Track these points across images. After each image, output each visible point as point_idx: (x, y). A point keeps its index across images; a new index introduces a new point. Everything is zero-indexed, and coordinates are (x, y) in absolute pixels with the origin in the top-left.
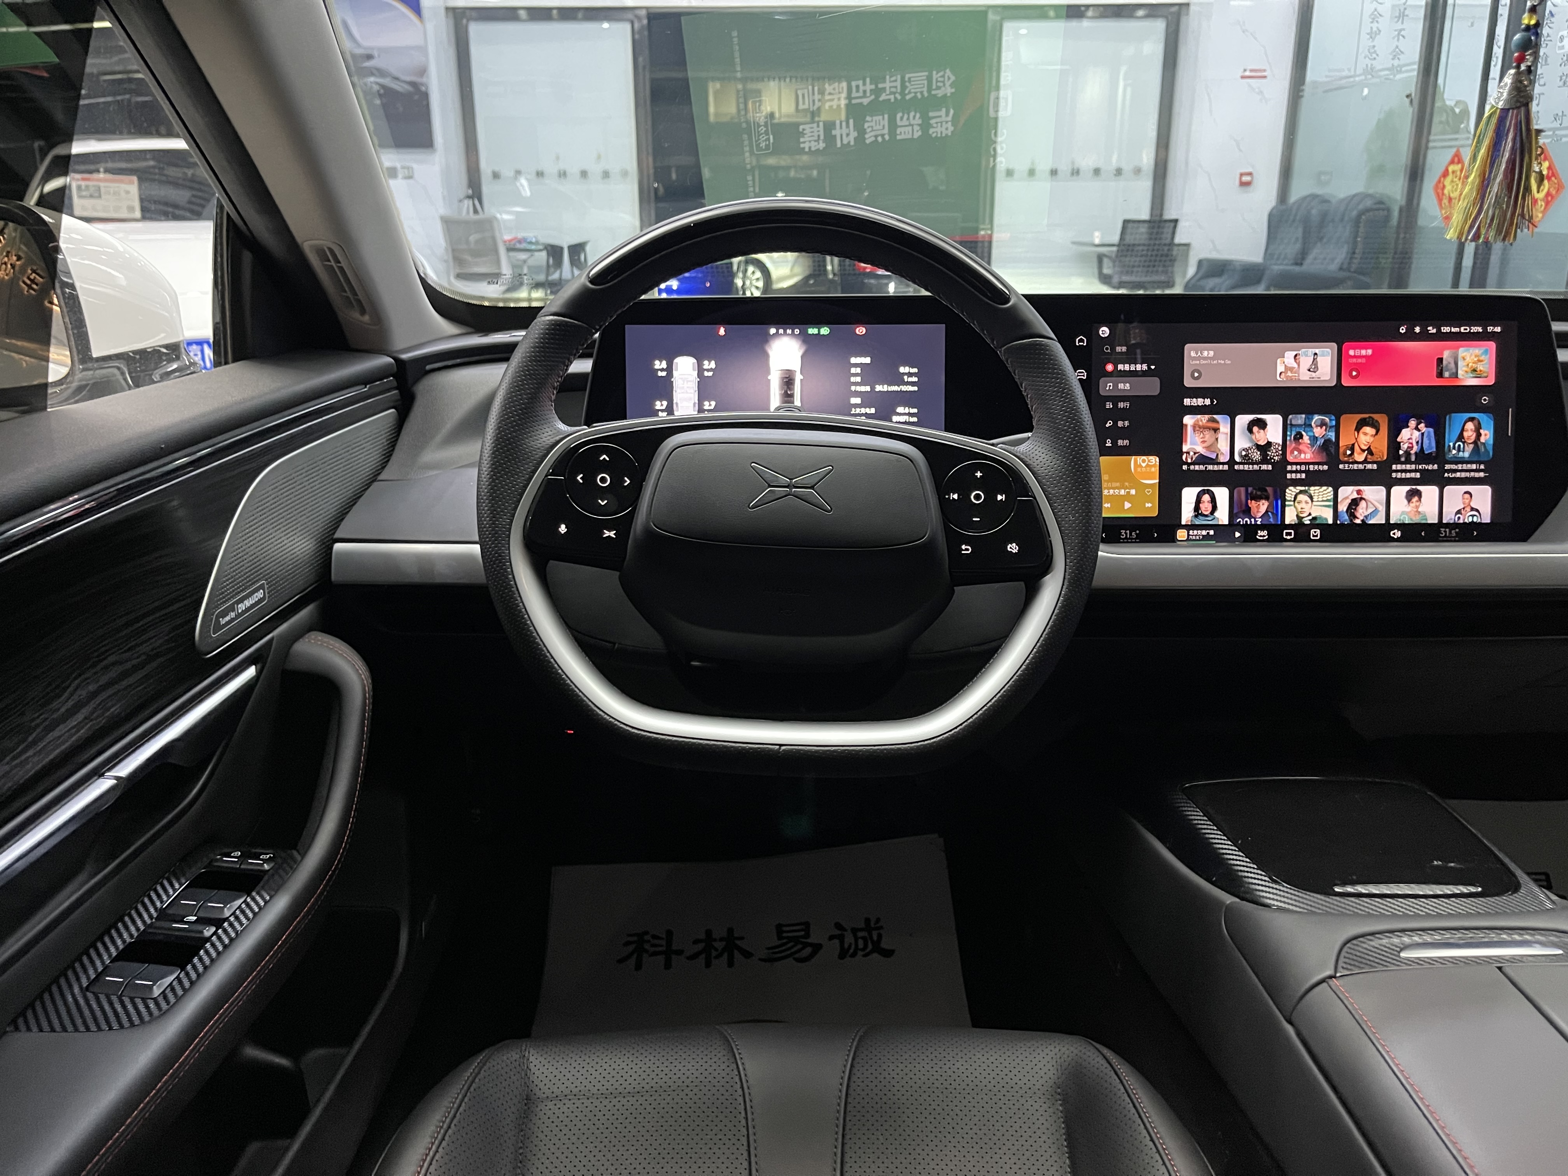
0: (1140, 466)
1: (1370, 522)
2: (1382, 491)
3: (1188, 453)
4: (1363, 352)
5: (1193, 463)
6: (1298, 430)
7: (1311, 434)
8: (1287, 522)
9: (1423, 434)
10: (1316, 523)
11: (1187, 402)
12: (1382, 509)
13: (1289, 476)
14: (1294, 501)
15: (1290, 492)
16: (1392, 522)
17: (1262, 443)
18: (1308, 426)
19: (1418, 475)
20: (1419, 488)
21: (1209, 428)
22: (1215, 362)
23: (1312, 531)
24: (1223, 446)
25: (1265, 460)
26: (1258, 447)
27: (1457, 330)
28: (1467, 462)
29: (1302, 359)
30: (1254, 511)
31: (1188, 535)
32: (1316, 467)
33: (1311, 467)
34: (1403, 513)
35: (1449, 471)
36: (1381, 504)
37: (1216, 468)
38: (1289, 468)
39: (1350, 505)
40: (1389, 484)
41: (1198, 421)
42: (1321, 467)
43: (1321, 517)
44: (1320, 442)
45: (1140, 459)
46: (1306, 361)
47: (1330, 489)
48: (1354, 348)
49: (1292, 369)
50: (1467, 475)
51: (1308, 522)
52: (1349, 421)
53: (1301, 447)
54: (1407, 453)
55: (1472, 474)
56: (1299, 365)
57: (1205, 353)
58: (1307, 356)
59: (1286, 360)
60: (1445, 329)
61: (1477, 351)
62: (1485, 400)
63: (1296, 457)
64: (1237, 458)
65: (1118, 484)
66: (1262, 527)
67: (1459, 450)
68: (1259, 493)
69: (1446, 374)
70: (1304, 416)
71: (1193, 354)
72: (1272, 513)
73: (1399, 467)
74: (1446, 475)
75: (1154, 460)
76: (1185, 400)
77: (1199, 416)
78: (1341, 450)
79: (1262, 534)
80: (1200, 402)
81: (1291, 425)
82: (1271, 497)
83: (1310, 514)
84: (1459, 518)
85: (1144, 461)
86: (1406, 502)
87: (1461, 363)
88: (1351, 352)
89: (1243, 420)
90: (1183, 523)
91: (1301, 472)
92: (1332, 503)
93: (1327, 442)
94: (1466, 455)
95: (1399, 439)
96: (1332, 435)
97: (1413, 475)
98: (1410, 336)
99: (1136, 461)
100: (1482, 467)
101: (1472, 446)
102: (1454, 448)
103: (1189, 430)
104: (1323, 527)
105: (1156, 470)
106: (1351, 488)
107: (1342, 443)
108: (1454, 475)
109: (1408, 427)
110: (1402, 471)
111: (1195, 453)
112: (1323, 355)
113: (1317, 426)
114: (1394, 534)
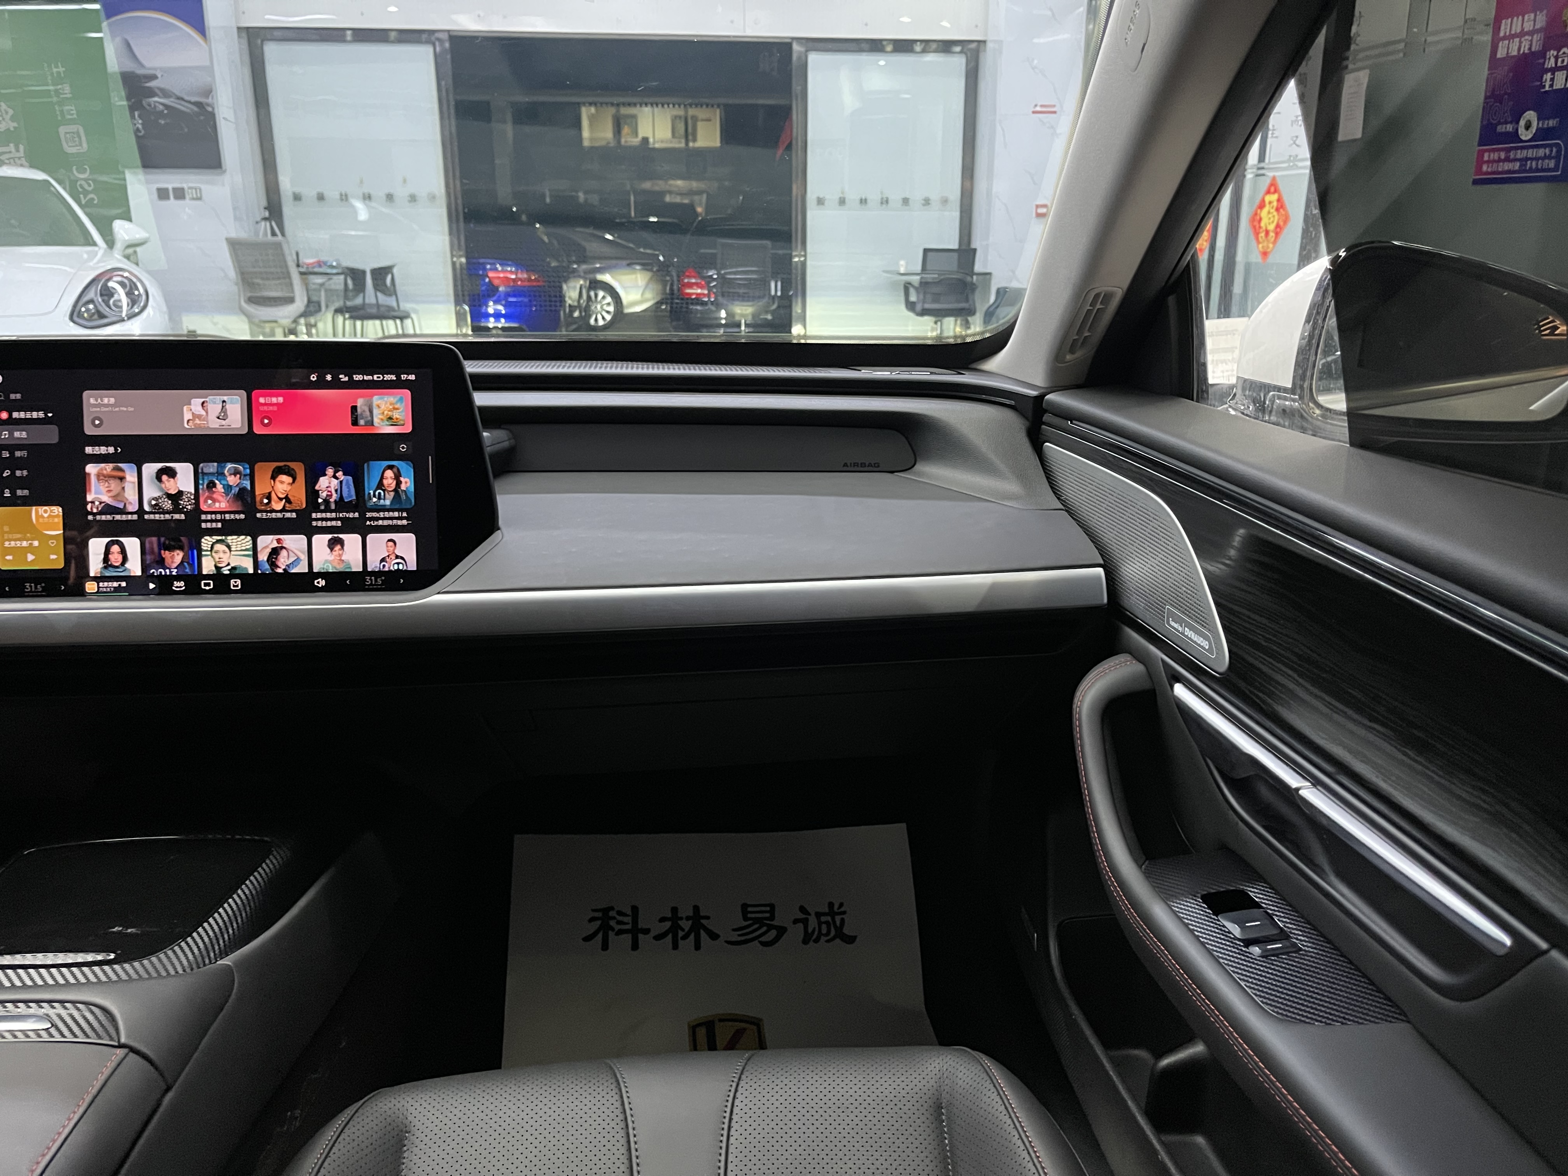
0: (42, 517)
1: (293, 571)
2: (303, 539)
3: (93, 502)
4: (274, 400)
5: (101, 513)
6: (211, 478)
7: (224, 482)
8: (205, 572)
9: (341, 482)
10: (235, 573)
11: (89, 450)
12: (304, 558)
13: (204, 525)
14: (211, 551)
15: (207, 542)
16: (315, 570)
17: (173, 492)
18: (220, 474)
19: (339, 523)
20: (341, 536)
21: (114, 477)
22: (117, 409)
23: (232, 582)
24: (131, 495)
25: (177, 509)
26: (169, 496)
27: (370, 378)
28: (389, 510)
29: (210, 406)
30: (168, 561)
31: (99, 587)
32: (232, 516)
33: (227, 516)
34: (326, 561)
35: (371, 519)
36: (303, 553)
37: (124, 518)
38: (203, 517)
39: (271, 554)
40: (310, 532)
41: (102, 469)
42: (237, 517)
43: (240, 567)
44: (235, 490)
45: (41, 509)
46: (215, 408)
47: (249, 538)
48: (264, 396)
49: (199, 417)
50: (390, 522)
51: (228, 572)
52: (264, 470)
53: (215, 496)
54: (326, 502)
55: (395, 522)
56: (207, 412)
57: (106, 401)
58: (215, 403)
59: (192, 407)
60: (358, 377)
61: (392, 399)
62: (403, 448)
63: (209, 506)
64: (147, 508)
65: (19, 536)
66: (178, 578)
67: (379, 498)
68: (172, 543)
69: (362, 422)
70: (215, 464)
71: (92, 401)
72: (188, 563)
73: (319, 515)
74: (368, 523)
75: (58, 510)
76: (87, 448)
77: (103, 465)
78: (258, 499)
79: (179, 585)
80: (103, 450)
81: (203, 473)
82: (186, 548)
83: (229, 564)
84: (384, 566)
85: (46, 511)
86: (329, 550)
87: (376, 411)
88: (262, 400)
89: (150, 469)
90: (92, 574)
91: (216, 521)
92: (251, 553)
93: (242, 490)
94: (388, 502)
95: (317, 488)
96: (247, 484)
97: (334, 523)
98: (321, 384)
99: (37, 512)
100: (405, 514)
101: (392, 494)
102: (374, 496)
103: (93, 479)
104: (244, 577)
105: (60, 521)
106: (271, 537)
107: (258, 492)
108: (376, 523)
109: (325, 475)
110: (322, 519)
111: (101, 503)
112: (232, 403)
113: (231, 474)
114: (318, 583)
